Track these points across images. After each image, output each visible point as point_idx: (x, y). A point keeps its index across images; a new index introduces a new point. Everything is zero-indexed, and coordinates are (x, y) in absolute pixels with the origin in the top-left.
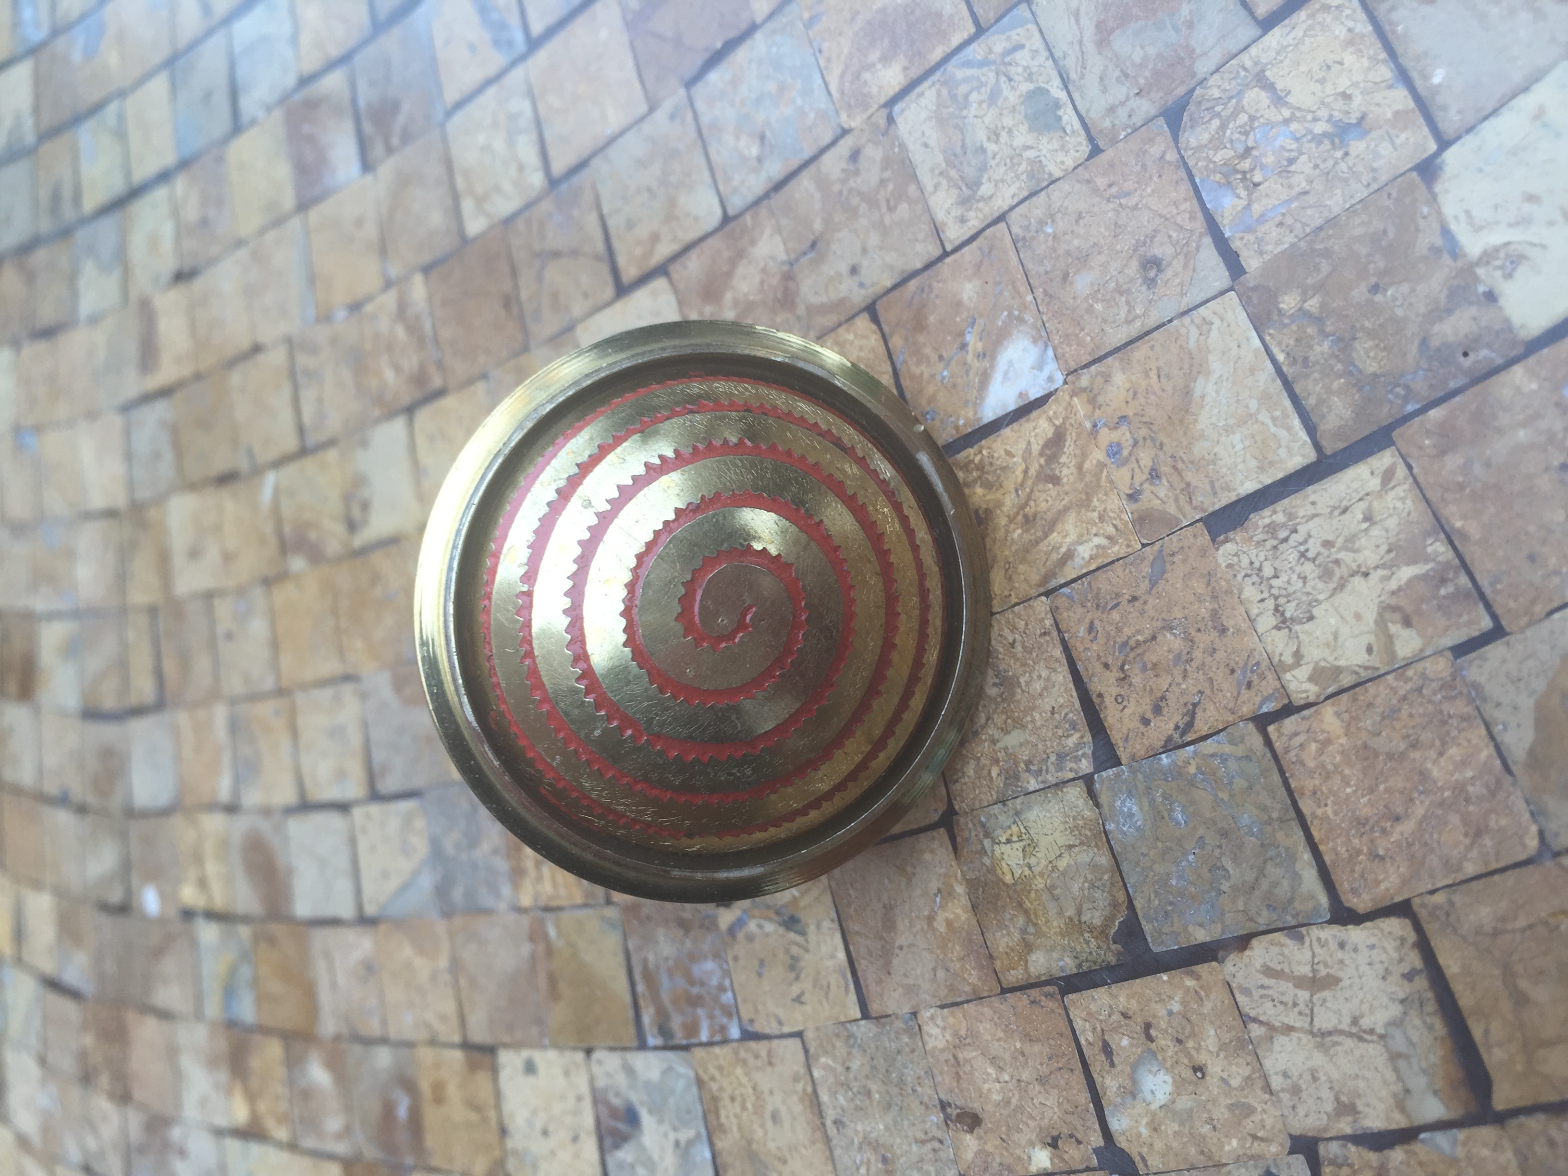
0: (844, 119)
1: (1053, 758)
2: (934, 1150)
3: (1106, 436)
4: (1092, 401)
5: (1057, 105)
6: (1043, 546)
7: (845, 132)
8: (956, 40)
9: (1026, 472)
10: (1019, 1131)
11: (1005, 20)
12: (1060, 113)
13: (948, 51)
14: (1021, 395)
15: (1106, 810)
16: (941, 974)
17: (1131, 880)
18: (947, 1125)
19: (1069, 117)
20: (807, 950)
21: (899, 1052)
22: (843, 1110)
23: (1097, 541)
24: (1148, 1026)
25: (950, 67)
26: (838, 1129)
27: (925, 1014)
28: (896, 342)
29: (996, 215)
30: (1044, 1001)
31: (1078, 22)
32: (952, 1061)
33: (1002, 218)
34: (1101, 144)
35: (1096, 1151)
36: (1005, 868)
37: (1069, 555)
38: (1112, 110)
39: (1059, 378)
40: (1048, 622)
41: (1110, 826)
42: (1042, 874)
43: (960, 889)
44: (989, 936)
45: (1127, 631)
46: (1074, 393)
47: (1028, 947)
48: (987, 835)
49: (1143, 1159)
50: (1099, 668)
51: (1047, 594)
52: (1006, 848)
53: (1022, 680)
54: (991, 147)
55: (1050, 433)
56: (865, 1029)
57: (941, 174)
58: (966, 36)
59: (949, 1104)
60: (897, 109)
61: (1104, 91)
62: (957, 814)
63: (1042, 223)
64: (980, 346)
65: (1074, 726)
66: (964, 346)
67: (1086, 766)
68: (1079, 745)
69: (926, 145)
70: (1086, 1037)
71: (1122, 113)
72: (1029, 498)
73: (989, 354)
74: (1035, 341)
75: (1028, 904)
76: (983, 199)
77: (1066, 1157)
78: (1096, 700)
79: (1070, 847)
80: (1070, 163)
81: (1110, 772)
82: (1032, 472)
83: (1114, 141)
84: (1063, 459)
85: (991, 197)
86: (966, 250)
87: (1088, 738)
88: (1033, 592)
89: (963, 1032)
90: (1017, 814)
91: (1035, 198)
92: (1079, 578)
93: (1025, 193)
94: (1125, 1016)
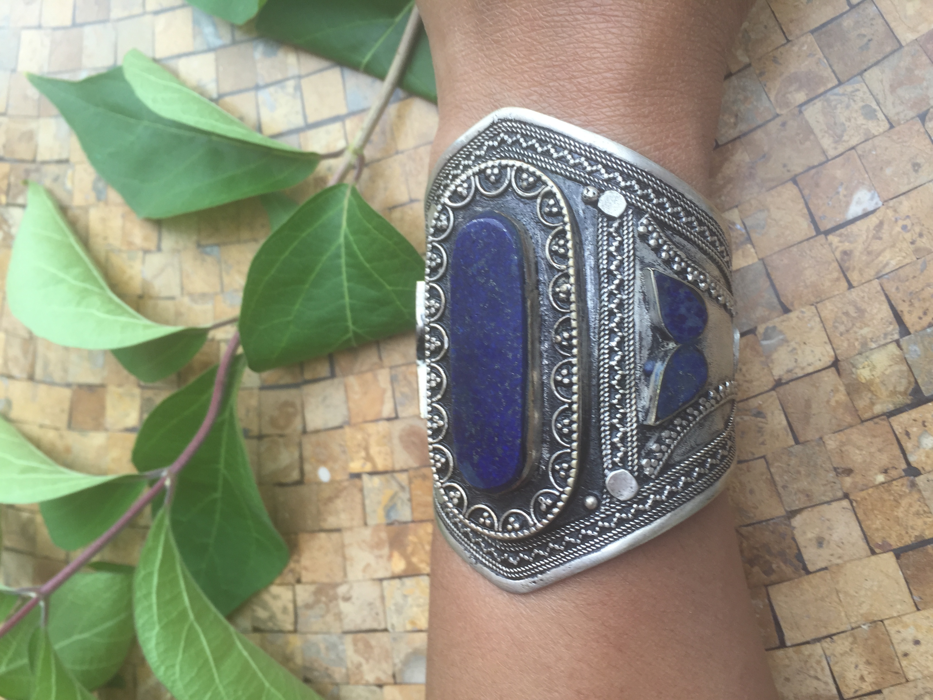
0: (778, 111)
1: (882, 336)
2: (832, 487)
3: (901, 223)
4: (895, 211)
5: (875, 111)
6: (876, 262)
7: (778, 115)
8: (830, 86)
9: (867, 237)
10: (870, 470)
11: (852, 81)
12: (877, 113)
13: (826, 89)
14: (864, 210)
15: (905, 350)
16: (834, 421)
17: (916, 373)
18: (837, 476)
19: (880, 115)
20: (767, 424)
21: (814, 453)
22: (786, 481)
23: (898, 258)
24: (924, 422)
25: (828, 95)
26: (784, 490)
27: (826, 438)
28: (806, 192)
29: (851, 146)
30: (880, 422)
31: (882, 84)
32: (839, 451)
33: (853, 148)
34: (894, 124)
35: (904, 470)
36: (862, 377)
37: (887, 264)
38: (898, 114)
39: (880, 203)
40: (879, 288)
41: (907, 356)
42: (878, 377)
43: (842, 389)
44: (855, 403)
45: (912, 288)
46: (888, 208)
47: (873, 404)
48: (854, 366)
49: (923, 468)
50: (901, 302)
51: (878, 278)
52: (862, 371)
53: (868, 310)
54: (847, 124)
55: (877, 222)
56: (799, 448)
57: (825, 132)
58: (834, 85)
59: (838, 468)
60: (804, 108)
61: (894, 107)
62: (839, 361)
63: (870, 151)
64: (845, 193)
65: (891, 323)
66: (838, 193)
67: (896, 336)
68: (893, 330)
69: (818, 122)
70: (899, 430)
71: (902, 116)
72: (869, 245)
73: (850, 195)
74: (869, 191)
75: (872, 389)
76: (844, 141)
77: (892, 475)
78: (900, 313)
79: (890, 366)
80: (881, 130)
81: (907, 338)
82: (870, 236)
83: (899, 124)
84: (883, 231)
85: (848, 141)
86: (837, 159)
87: (897, 327)
88: (871, 278)
89: (844, 440)
90: (867, 357)
91: (867, 142)
92: (892, 272)
93: (863, 140)
94: (915, 420)
